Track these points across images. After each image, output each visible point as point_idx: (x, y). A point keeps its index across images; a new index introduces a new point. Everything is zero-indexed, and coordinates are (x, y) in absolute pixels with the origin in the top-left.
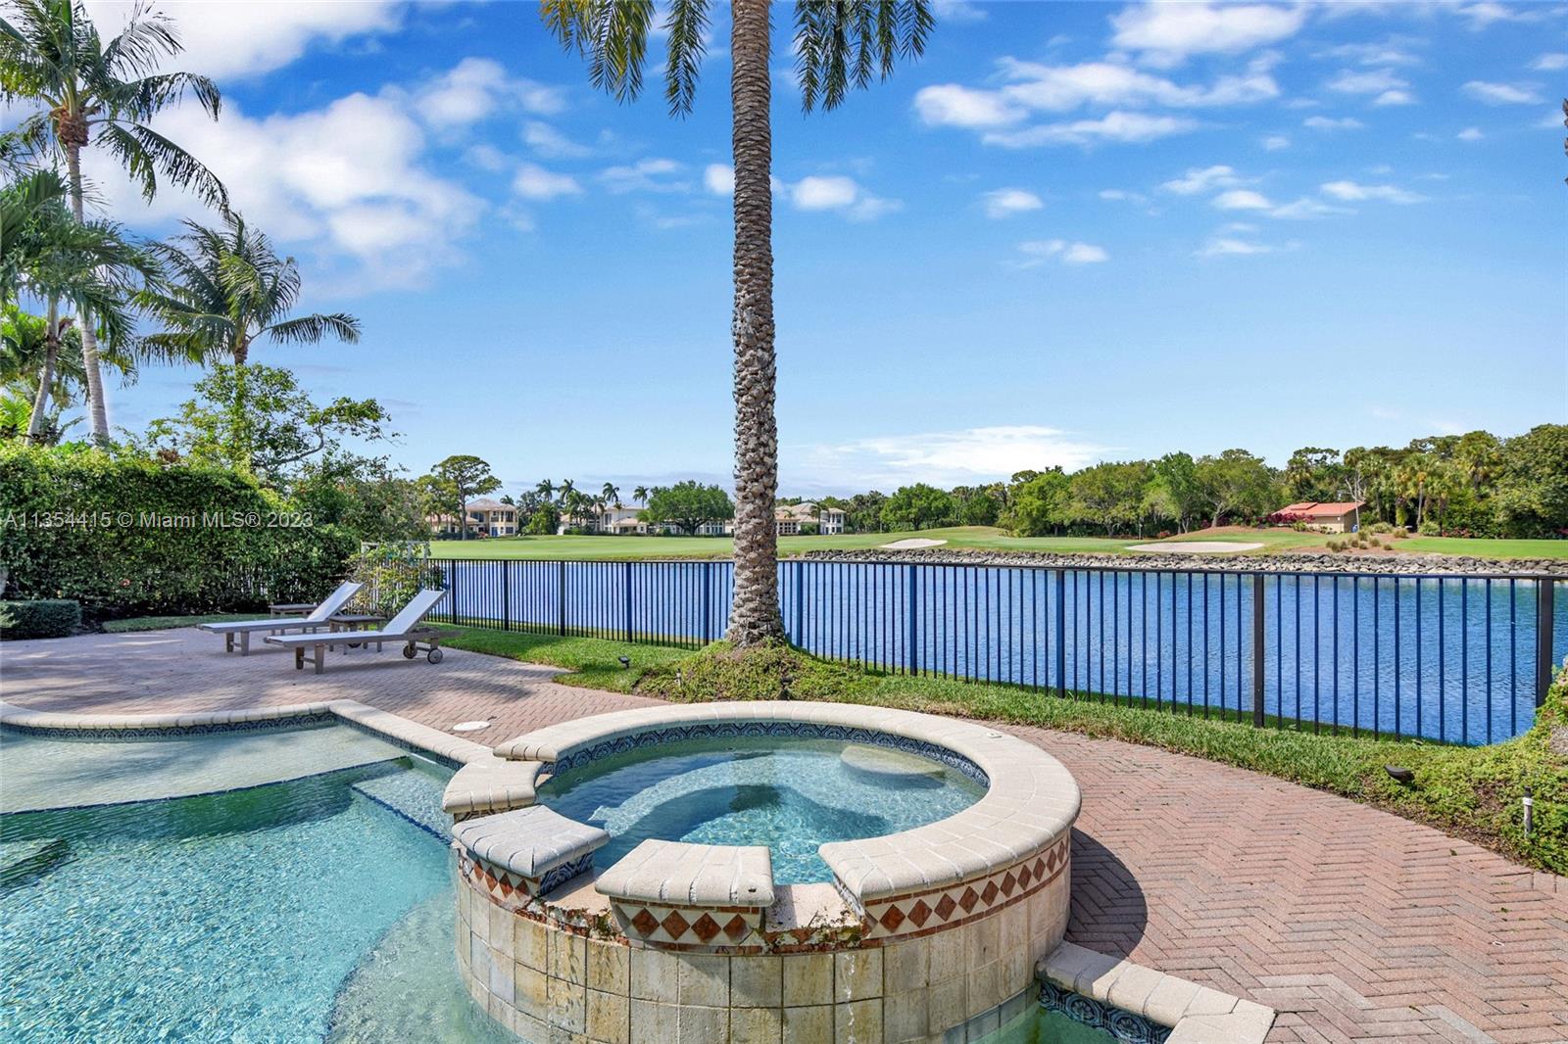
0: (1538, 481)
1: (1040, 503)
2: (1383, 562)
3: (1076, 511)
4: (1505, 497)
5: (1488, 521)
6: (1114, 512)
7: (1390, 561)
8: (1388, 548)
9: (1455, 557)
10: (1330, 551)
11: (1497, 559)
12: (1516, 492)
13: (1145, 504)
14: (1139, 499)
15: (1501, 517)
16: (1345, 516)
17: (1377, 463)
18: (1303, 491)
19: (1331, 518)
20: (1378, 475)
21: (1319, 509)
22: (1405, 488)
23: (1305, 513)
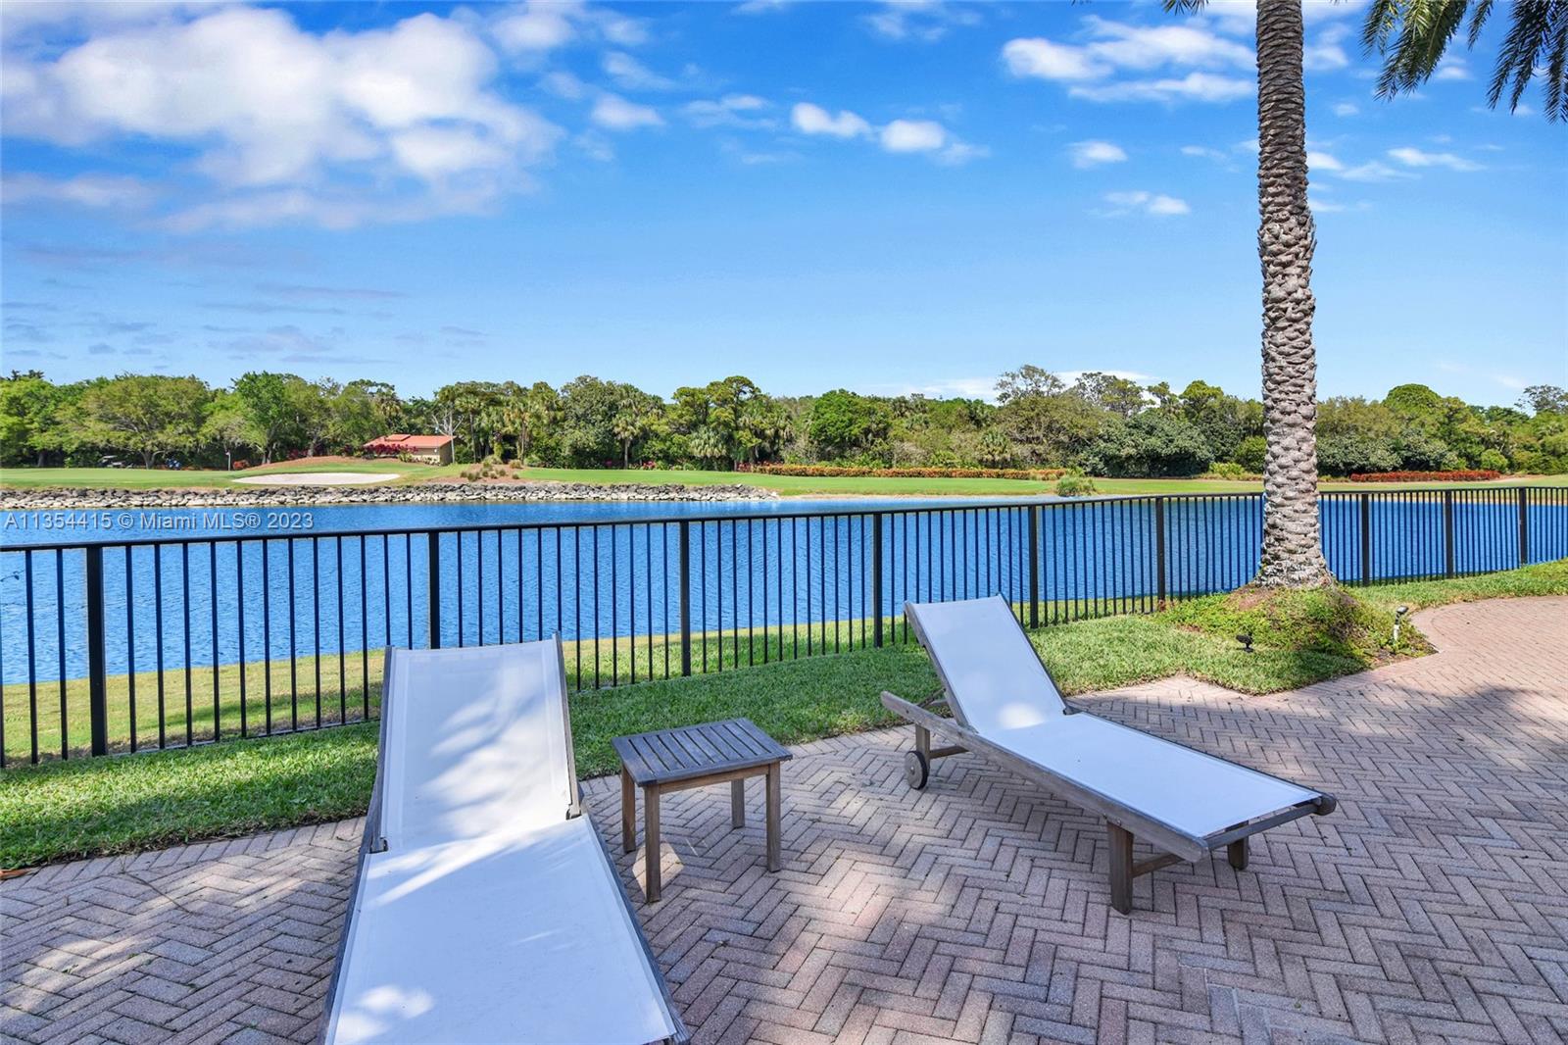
0: (593, 424)
1: (15, 419)
2: (516, 490)
3: (95, 432)
4: (574, 436)
5: (556, 455)
6: (161, 437)
7: (521, 488)
8: (516, 478)
9: (570, 484)
10: (466, 481)
11: (600, 484)
12: (578, 434)
13: (209, 429)
14: (200, 421)
15: (566, 452)
16: (441, 448)
17: (474, 402)
18: (392, 423)
19: (430, 450)
20: (477, 413)
21: (415, 441)
22: (504, 426)
23: (402, 444)
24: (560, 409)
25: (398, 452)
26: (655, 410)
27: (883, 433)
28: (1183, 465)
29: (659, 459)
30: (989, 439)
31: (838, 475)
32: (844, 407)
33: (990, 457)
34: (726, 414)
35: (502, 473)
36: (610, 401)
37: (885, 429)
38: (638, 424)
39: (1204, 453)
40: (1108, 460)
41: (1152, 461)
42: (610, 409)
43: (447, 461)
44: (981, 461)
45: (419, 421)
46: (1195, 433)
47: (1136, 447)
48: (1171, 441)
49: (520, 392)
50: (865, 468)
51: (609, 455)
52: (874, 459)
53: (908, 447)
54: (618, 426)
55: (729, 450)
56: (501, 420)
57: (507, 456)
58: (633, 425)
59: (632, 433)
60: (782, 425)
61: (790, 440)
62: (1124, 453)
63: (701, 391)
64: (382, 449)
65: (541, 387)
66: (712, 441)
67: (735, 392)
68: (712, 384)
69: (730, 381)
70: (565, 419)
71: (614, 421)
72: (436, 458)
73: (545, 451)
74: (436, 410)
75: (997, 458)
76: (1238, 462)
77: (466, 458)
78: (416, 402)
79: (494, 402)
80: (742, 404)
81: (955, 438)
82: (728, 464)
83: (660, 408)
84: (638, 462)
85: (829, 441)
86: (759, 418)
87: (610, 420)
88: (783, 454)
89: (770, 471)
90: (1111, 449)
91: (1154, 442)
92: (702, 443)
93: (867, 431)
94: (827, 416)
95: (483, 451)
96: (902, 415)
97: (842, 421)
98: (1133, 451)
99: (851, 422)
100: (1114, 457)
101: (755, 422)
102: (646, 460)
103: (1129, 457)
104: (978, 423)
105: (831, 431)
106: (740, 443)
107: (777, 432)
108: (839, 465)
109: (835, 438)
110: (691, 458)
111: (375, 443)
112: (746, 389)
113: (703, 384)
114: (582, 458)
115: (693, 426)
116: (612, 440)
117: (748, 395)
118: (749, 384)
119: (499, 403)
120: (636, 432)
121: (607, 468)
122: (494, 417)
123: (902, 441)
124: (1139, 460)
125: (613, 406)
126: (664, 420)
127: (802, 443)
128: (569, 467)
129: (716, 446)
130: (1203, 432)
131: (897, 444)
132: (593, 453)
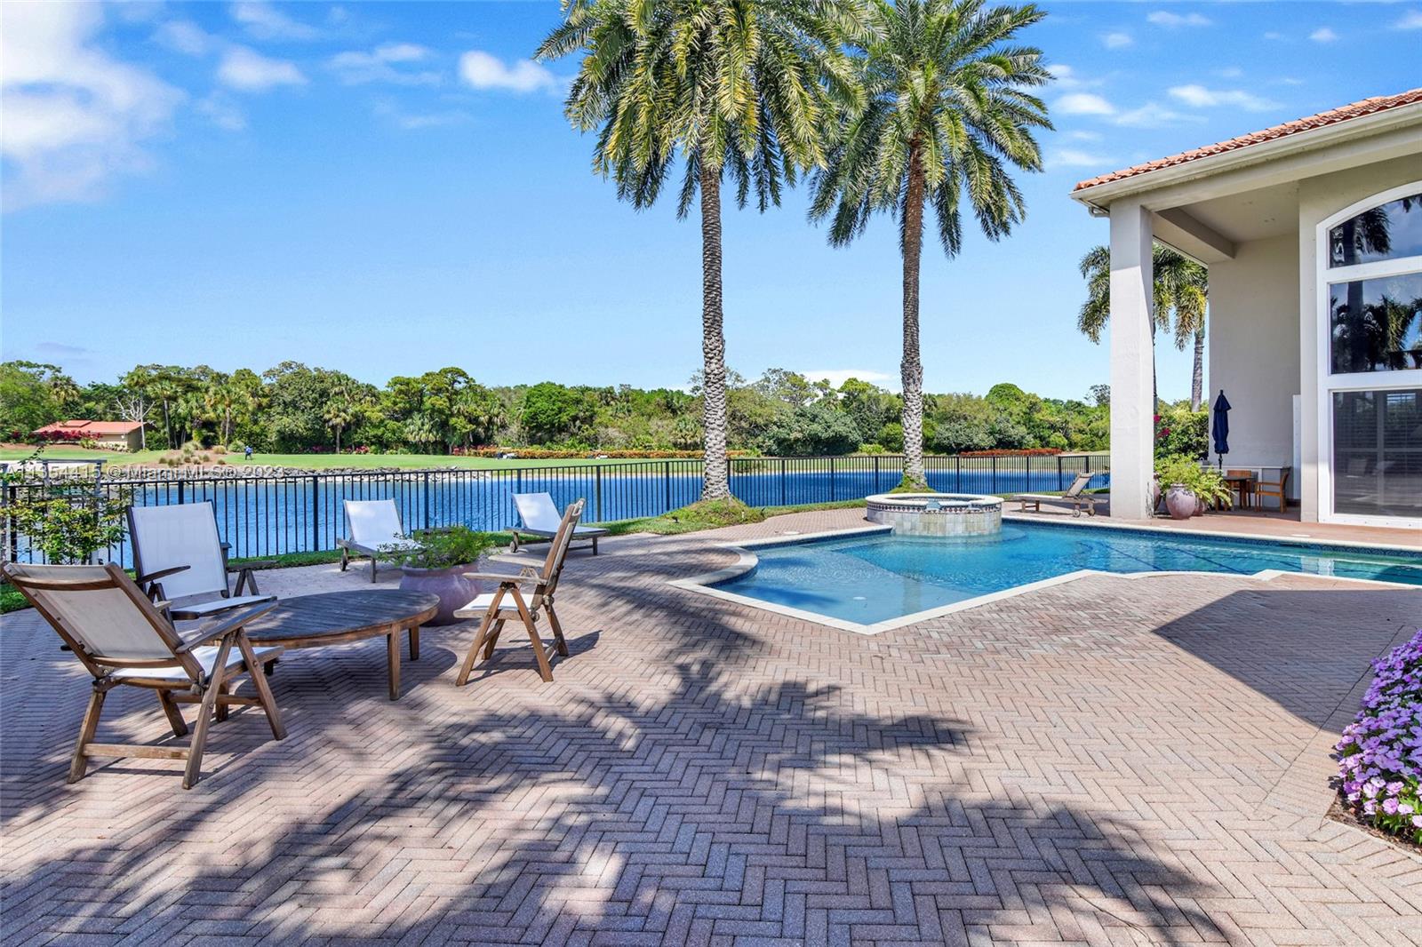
0: (303, 411)
4: (280, 422)
5: (262, 441)
8: (221, 463)
11: (313, 469)
12: (286, 420)
15: (273, 437)
16: (129, 434)
17: (168, 388)
18: (70, 408)
19: (117, 436)
20: (173, 398)
21: (96, 427)
22: (204, 412)
23: (84, 430)
24: (265, 396)
25: (79, 439)
26: (368, 398)
27: (589, 420)
28: (837, 446)
29: (372, 444)
30: (682, 425)
31: (548, 457)
32: (554, 398)
33: (683, 440)
34: (441, 402)
35: (206, 459)
36: (322, 388)
37: (591, 417)
38: (350, 411)
39: (855, 436)
40: (780, 442)
41: (815, 443)
42: (321, 396)
43: (136, 446)
44: (675, 445)
45: (100, 407)
46: (848, 420)
47: (802, 431)
48: (829, 427)
49: (220, 378)
50: (573, 451)
51: (317, 441)
52: (581, 442)
53: (612, 432)
54: (329, 412)
55: (444, 436)
56: (202, 407)
57: (207, 443)
58: (345, 411)
59: (345, 420)
60: (496, 412)
61: (504, 426)
62: (792, 436)
63: (416, 381)
64: (57, 436)
65: (244, 375)
66: (426, 427)
67: (450, 382)
68: (427, 375)
69: (444, 372)
70: (270, 406)
71: (325, 408)
72: (123, 444)
73: (249, 437)
74: (120, 395)
75: (689, 441)
76: (880, 443)
77: (159, 444)
78: (96, 387)
79: (190, 387)
80: (456, 393)
81: (654, 424)
82: (442, 448)
83: (374, 395)
84: (351, 447)
85: (539, 427)
86: (473, 406)
87: (321, 407)
88: (497, 438)
89: (484, 455)
90: (783, 433)
91: (816, 428)
92: (418, 429)
93: (575, 419)
94: (538, 405)
95: (178, 438)
96: (608, 404)
97: (553, 410)
98: (799, 435)
99: (560, 410)
100: (785, 440)
101: (469, 410)
102: (359, 446)
103: (797, 440)
104: (674, 412)
105: (542, 418)
106: (455, 429)
107: (490, 418)
108: (549, 448)
109: (546, 424)
110: (406, 443)
111: (50, 429)
112: (461, 379)
113: (419, 375)
114: (289, 443)
115: (407, 414)
116: (323, 426)
117: (463, 385)
118: (464, 375)
119: (197, 389)
120: (348, 418)
121: (317, 452)
122: (193, 403)
123: (607, 427)
124: (804, 442)
125: (324, 394)
126: (378, 407)
127: (514, 428)
128: (276, 452)
129: (430, 431)
130: (855, 419)
131: (602, 429)
132: (302, 439)
